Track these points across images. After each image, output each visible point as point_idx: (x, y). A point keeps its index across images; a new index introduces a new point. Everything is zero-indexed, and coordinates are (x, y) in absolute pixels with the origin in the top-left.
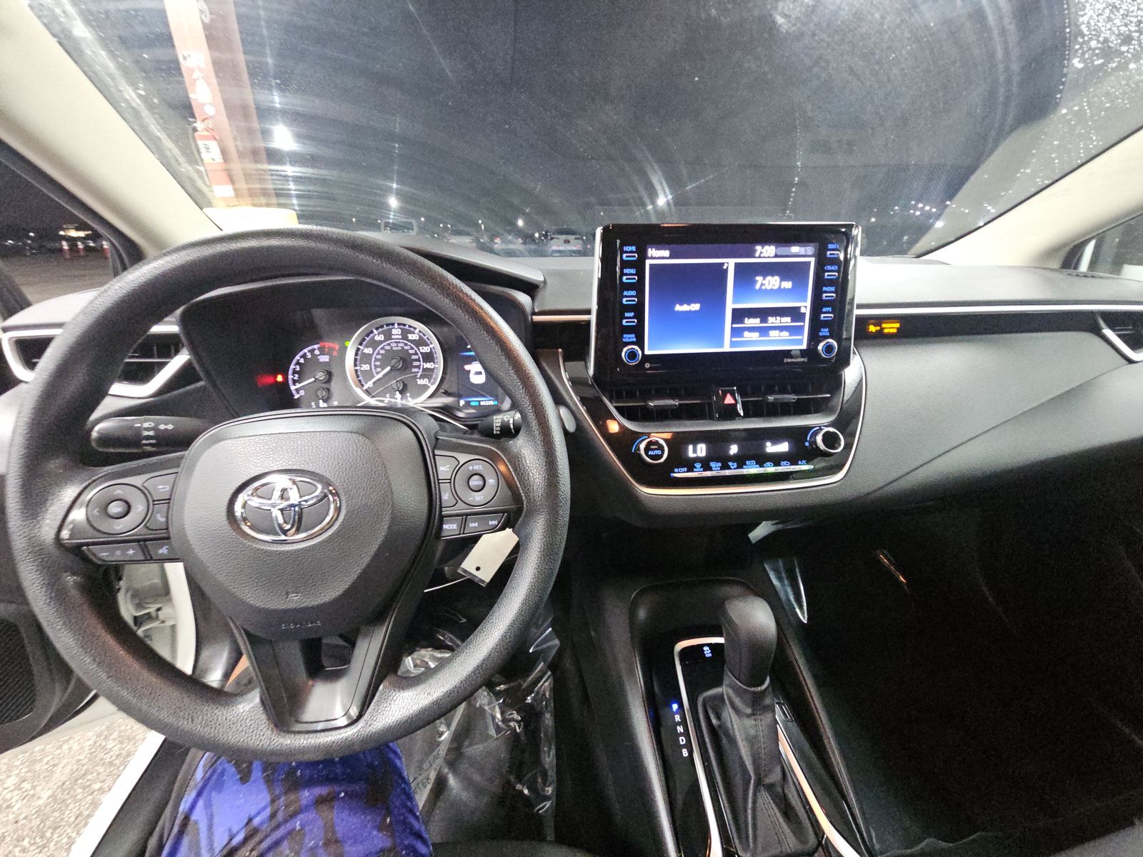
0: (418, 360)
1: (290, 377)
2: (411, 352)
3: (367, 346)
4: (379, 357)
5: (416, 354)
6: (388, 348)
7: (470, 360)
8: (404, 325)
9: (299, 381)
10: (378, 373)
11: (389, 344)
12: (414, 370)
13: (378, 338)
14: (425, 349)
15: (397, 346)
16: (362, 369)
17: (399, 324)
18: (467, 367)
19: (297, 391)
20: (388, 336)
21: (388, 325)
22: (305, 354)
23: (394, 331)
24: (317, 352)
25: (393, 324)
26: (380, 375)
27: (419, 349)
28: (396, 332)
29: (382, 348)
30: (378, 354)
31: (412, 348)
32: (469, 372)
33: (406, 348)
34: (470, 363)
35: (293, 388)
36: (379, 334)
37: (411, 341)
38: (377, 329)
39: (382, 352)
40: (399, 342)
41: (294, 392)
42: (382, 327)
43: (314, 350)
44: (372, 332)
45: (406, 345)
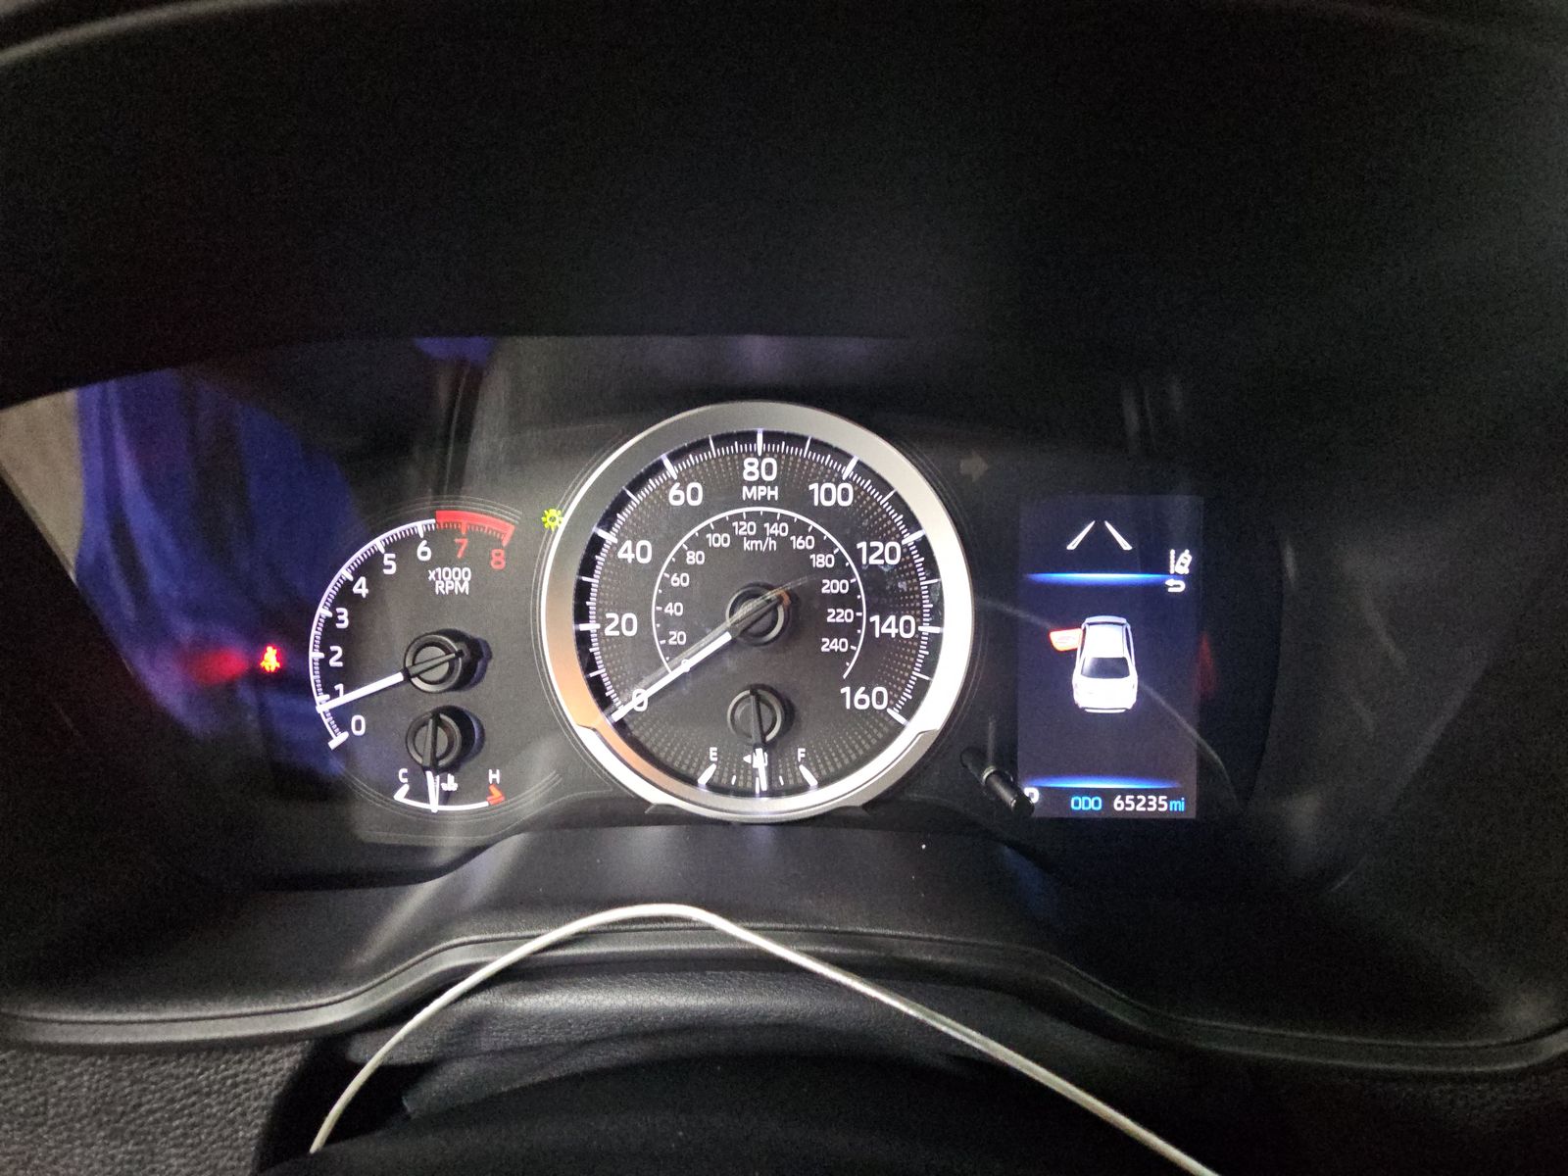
0: (848, 600)
1: (315, 655)
2: (821, 561)
3: (633, 533)
4: (679, 581)
5: (840, 570)
6: (721, 541)
7: (1076, 608)
8: (797, 440)
9: (350, 676)
10: (675, 652)
11: (723, 526)
12: (830, 645)
13: (677, 496)
14: (882, 554)
15: (761, 535)
16: (608, 632)
17: (771, 437)
18: (1062, 639)
19: (342, 716)
20: (725, 490)
21: (723, 440)
22: (377, 557)
23: (751, 468)
24: (423, 552)
25: (750, 437)
26: (686, 665)
27: (856, 555)
28: (757, 469)
29: (697, 543)
30: (679, 565)
31: (824, 546)
32: (1070, 656)
33: (799, 543)
34: (1072, 621)
35: (324, 704)
36: (684, 482)
37: (817, 513)
38: (675, 457)
39: (693, 558)
40: (771, 518)
41: (328, 721)
42: (700, 446)
43: (413, 540)
44: (659, 467)
45: (799, 529)
